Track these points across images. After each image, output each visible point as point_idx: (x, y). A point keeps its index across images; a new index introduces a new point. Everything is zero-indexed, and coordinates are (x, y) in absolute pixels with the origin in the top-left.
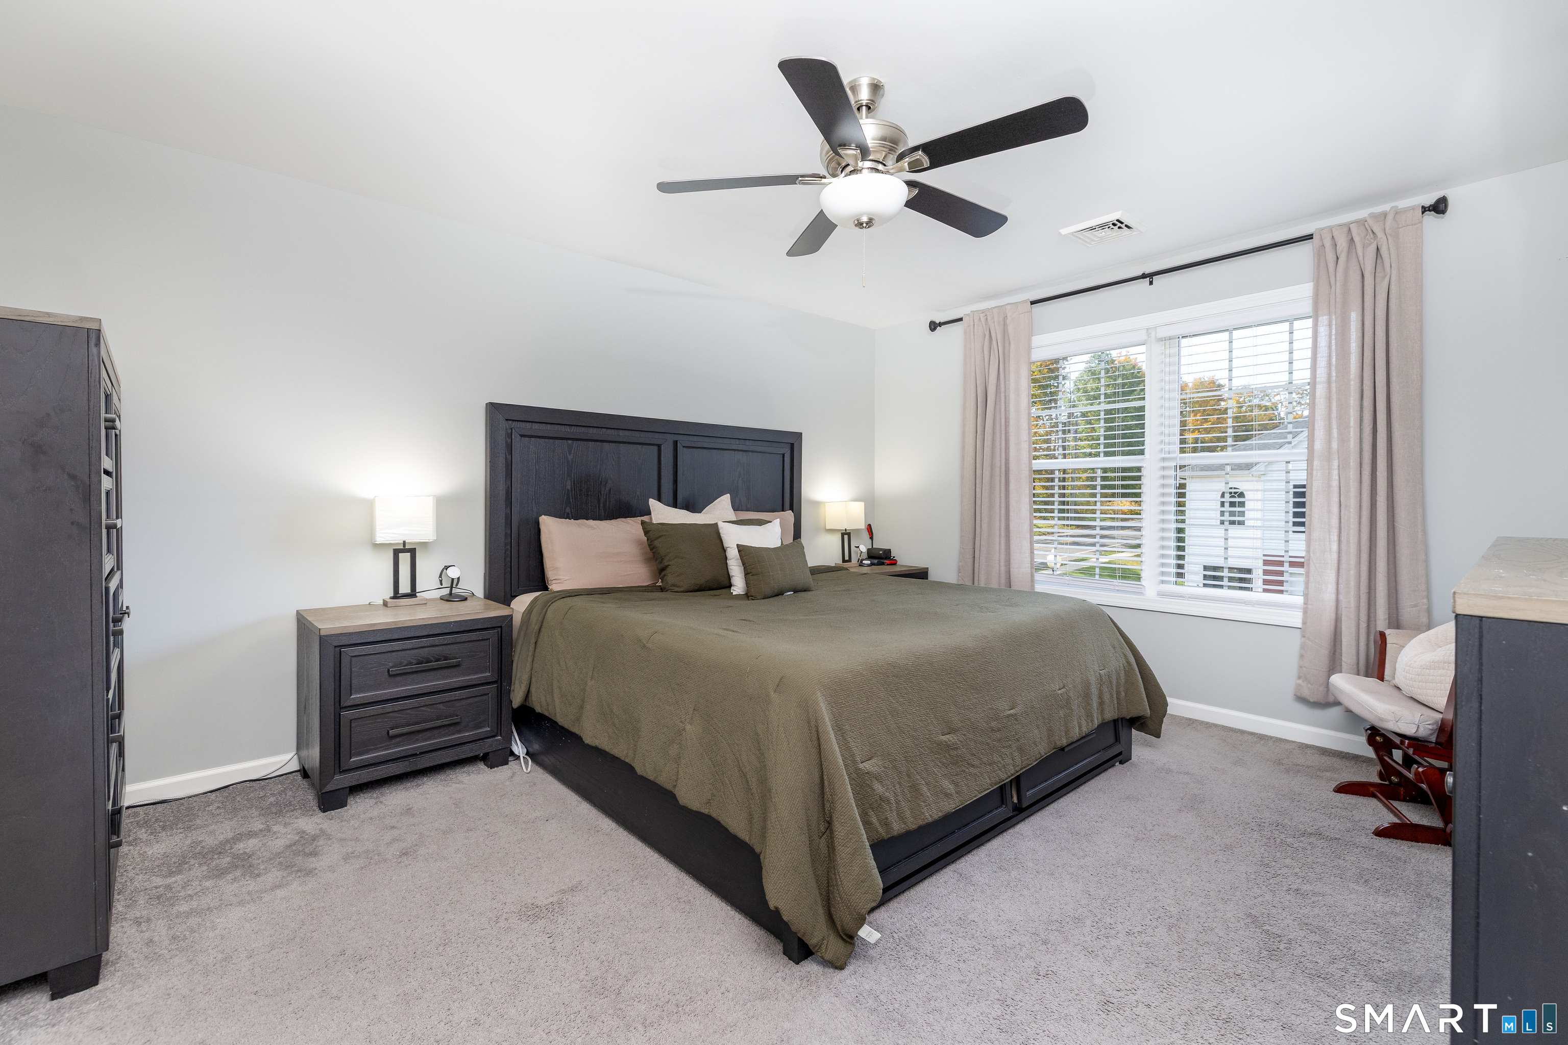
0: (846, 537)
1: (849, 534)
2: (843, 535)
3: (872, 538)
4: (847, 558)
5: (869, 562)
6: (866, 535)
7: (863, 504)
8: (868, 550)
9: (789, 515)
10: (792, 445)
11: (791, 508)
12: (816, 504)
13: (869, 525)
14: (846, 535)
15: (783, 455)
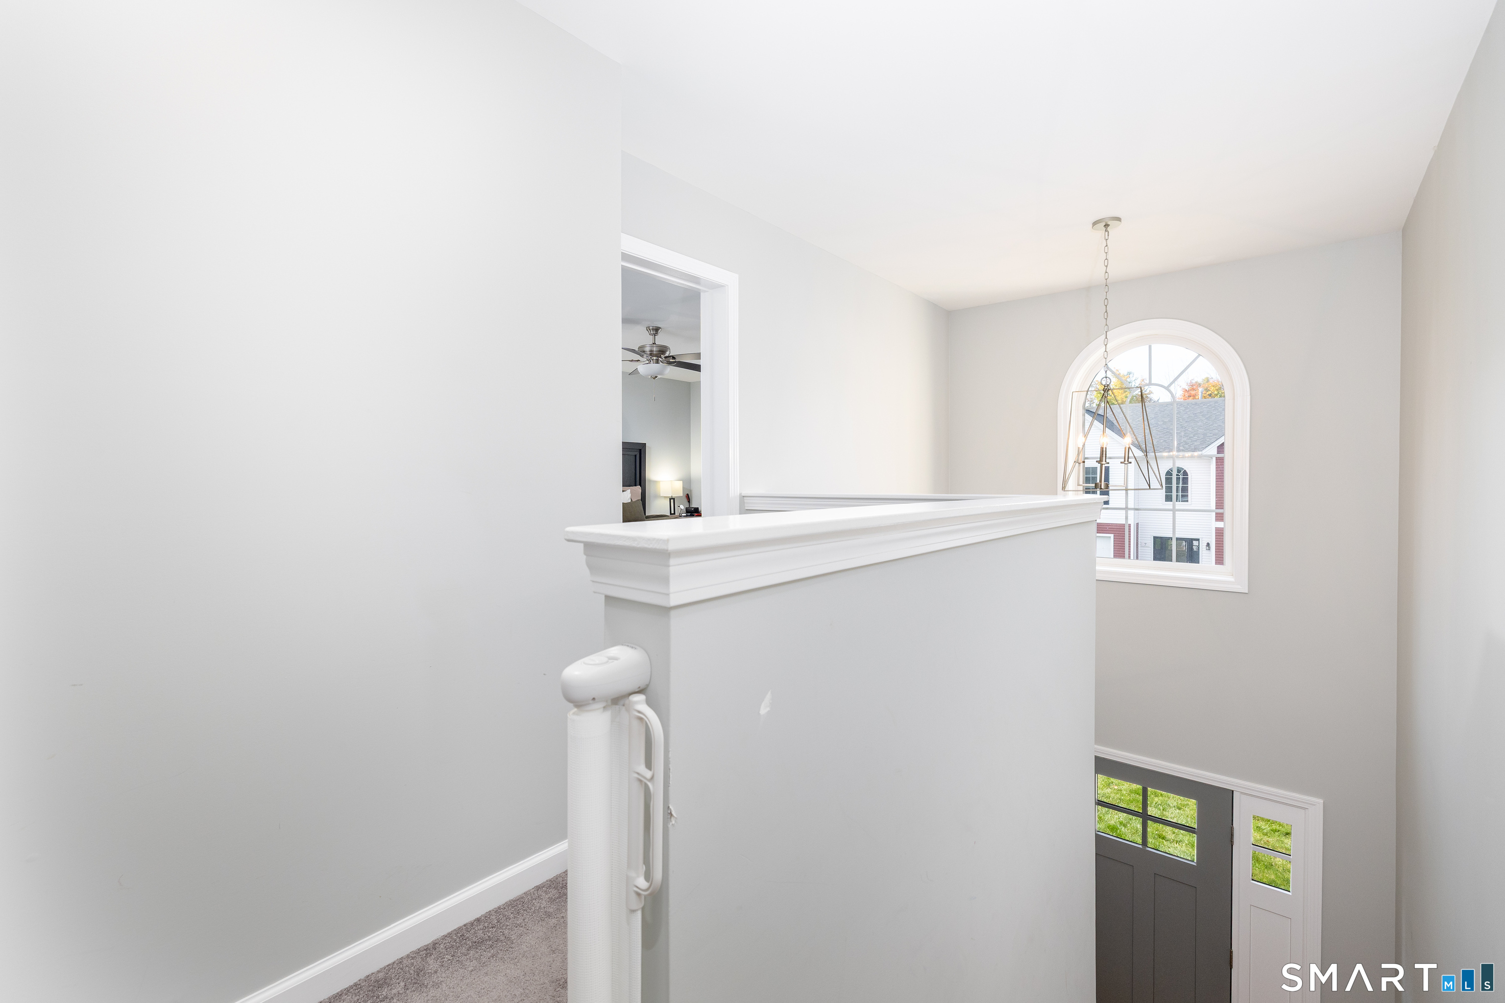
0: (672, 501)
1: (674, 499)
2: (670, 499)
3: (689, 502)
4: (673, 512)
5: (685, 515)
6: (686, 500)
7: (682, 482)
8: (687, 509)
9: (638, 489)
10: (640, 450)
11: (640, 485)
12: (655, 482)
13: (688, 494)
14: (672, 499)
15: (635, 456)
